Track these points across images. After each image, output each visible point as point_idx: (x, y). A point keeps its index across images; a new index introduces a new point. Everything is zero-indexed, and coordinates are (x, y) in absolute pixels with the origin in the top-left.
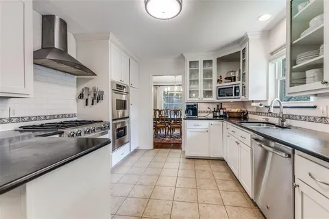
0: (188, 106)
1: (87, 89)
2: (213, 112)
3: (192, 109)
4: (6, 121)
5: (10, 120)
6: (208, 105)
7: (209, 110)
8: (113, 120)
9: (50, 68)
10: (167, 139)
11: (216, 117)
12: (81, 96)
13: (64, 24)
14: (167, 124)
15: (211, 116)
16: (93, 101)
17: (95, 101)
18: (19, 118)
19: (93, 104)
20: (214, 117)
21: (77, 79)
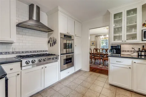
0: (112, 47)
1: (51, 38)
2: (138, 52)
3: (115, 49)
4: (11, 53)
5: (13, 53)
6: (132, 46)
7: (133, 50)
8: (61, 54)
9: (31, 29)
10: (101, 66)
11: (141, 55)
12: (49, 42)
13: (38, 8)
14: (101, 57)
15: (136, 54)
16: (53, 44)
17: (54, 44)
18: (17, 52)
19: (53, 46)
20: (139, 55)
21: (48, 34)
